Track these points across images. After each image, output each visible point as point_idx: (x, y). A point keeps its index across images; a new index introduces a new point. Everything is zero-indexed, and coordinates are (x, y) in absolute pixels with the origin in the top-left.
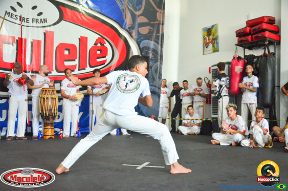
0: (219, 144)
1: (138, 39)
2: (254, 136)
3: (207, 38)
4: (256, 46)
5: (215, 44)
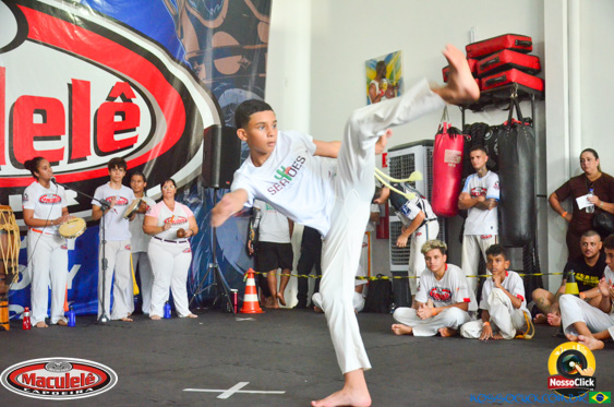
0: (411, 334)
2: (491, 313)
4: (490, 102)
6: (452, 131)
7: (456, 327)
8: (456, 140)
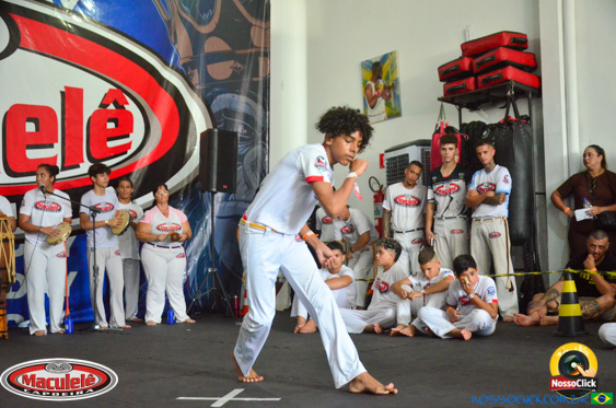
1: (207, 90)
3: (373, 85)
5: (392, 99)
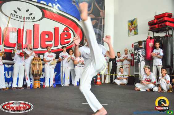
0: (140, 90)
2: (161, 85)
4: (161, 31)
5: (136, 30)
6: (151, 38)
7: (151, 89)
8: (152, 40)
